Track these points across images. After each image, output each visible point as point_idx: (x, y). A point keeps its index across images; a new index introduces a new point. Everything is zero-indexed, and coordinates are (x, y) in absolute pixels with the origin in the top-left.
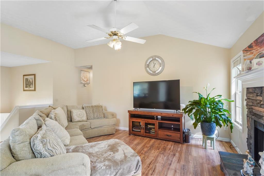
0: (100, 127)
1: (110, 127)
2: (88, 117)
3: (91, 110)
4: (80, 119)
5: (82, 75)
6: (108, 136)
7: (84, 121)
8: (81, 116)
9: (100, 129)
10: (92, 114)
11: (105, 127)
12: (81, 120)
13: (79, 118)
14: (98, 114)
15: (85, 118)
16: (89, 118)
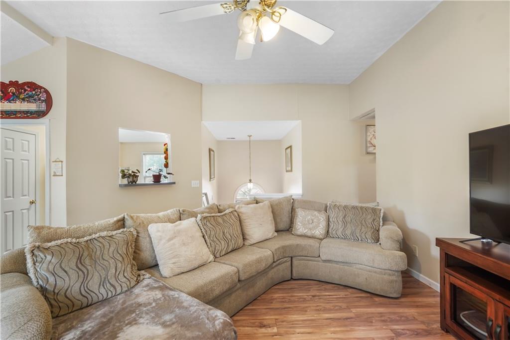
0: (343, 262)
1: (375, 272)
2: (330, 231)
3: (341, 214)
4: (307, 230)
5: (371, 136)
6: (369, 295)
7: (317, 237)
8: (311, 226)
9: (346, 267)
10: (340, 226)
11: (360, 269)
12: (309, 234)
13: (305, 230)
14: (355, 229)
15: (319, 231)
16: (332, 234)
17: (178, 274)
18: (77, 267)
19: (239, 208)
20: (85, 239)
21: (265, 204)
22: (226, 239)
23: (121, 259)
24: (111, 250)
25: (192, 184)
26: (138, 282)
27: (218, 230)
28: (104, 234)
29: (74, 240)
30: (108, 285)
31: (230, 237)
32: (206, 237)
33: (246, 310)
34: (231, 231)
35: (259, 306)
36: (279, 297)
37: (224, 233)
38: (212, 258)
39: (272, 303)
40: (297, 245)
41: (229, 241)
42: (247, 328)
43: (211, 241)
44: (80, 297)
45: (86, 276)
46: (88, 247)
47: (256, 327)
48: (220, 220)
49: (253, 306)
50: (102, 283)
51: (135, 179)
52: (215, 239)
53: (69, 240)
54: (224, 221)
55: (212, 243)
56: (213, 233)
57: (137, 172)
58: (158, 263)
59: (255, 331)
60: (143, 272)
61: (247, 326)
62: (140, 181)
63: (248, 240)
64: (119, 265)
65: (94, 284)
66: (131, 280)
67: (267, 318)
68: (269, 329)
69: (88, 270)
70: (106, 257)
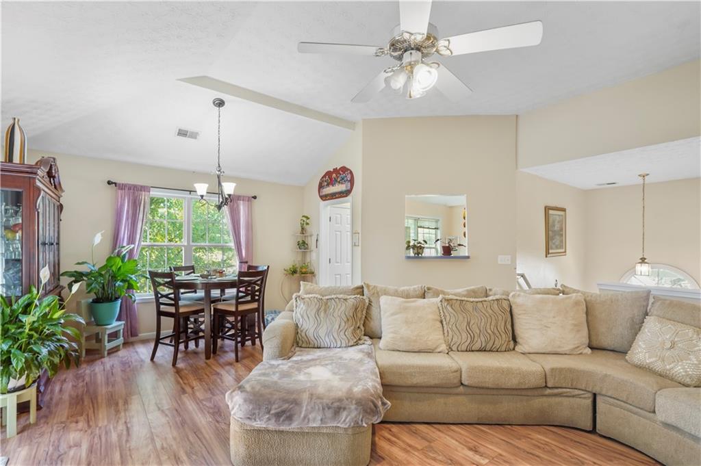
4: (653, 360)
17: (394, 351)
18: (315, 315)
19: (513, 296)
20: (327, 297)
21: (571, 297)
22: (470, 332)
23: (345, 319)
24: (341, 310)
25: (499, 259)
26: (357, 344)
27: (461, 318)
28: (341, 296)
29: (319, 297)
30: (332, 337)
31: (478, 332)
32: (444, 323)
33: (476, 428)
34: (483, 324)
35: (496, 433)
36: (541, 439)
37: (468, 324)
38: (444, 347)
39: (520, 439)
40: (606, 375)
41: (476, 335)
42: (454, 441)
43: (449, 330)
44: (313, 339)
45: (319, 325)
46: (326, 304)
47: (466, 446)
48: (469, 307)
49: (489, 429)
50: (327, 334)
51: (420, 251)
52: (454, 328)
53: (316, 296)
54: (475, 309)
55: (450, 332)
56: (453, 320)
57: (423, 242)
58: (383, 335)
59: (459, 449)
60: (366, 338)
61: (457, 440)
62: (427, 253)
63: (521, 345)
64: (343, 324)
65: (322, 332)
66: (351, 340)
67: (490, 447)
68: (478, 456)
69: (321, 321)
70: (335, 314)
